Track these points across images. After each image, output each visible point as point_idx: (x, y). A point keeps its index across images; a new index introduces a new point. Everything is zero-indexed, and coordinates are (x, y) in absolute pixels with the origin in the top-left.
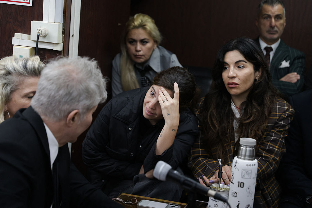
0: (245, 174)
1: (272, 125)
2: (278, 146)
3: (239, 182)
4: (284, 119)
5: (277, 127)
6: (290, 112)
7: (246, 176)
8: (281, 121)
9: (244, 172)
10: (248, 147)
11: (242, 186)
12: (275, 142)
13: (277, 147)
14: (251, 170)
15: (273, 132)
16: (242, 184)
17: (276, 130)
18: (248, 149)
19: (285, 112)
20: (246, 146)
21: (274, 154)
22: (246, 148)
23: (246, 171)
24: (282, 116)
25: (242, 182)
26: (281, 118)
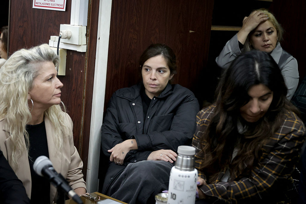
0: (177, 185)
1: (271, 146)
2: (276, 171)
3: (171, 193)
4: (287, 141)
5: (279, 150)
6: (296, 134)
7: (178, 188)
8: (283, 143)
9: (176, 183)
10: (185, 156)
11: (174, 197)
12: (272, 166)
13: (274, 172)
14: (184, 182)
15: (272, 155)
16: (174, 196)
17: (276, 153)
18: (185, 158)
19: (290, 133)
20: (183, 156)
21: (266, 180)
22: (183, 157)
23: (178, 182)
24: (286, 138)
25: (175, 193)
26: (283, 140)
